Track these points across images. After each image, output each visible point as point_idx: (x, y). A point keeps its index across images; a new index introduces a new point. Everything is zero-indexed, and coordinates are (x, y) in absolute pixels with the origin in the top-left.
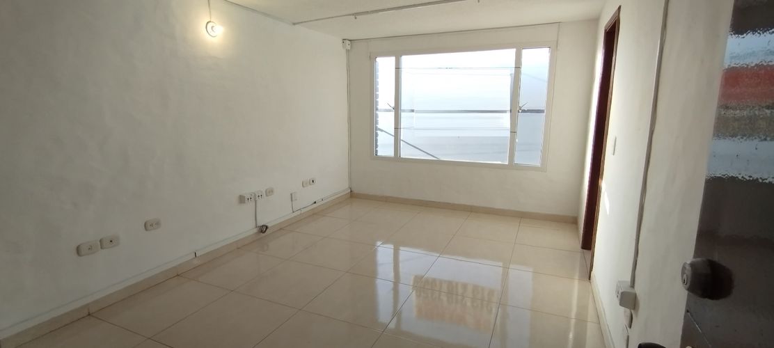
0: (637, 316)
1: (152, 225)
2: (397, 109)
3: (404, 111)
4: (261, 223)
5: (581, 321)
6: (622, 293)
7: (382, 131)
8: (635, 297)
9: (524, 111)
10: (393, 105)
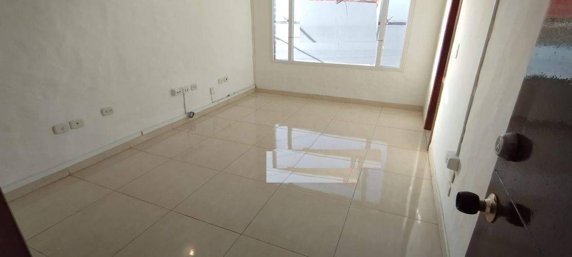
0: (458, 174)
1: (106, 112)
2: (291, 21)
3: (296, 23)
4: (188, 111)
5: (419, 179)
6: (450, 159)
7: (279, 39)
8: (459, 162)
9: (390, 24)
10: (287, 18)
